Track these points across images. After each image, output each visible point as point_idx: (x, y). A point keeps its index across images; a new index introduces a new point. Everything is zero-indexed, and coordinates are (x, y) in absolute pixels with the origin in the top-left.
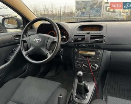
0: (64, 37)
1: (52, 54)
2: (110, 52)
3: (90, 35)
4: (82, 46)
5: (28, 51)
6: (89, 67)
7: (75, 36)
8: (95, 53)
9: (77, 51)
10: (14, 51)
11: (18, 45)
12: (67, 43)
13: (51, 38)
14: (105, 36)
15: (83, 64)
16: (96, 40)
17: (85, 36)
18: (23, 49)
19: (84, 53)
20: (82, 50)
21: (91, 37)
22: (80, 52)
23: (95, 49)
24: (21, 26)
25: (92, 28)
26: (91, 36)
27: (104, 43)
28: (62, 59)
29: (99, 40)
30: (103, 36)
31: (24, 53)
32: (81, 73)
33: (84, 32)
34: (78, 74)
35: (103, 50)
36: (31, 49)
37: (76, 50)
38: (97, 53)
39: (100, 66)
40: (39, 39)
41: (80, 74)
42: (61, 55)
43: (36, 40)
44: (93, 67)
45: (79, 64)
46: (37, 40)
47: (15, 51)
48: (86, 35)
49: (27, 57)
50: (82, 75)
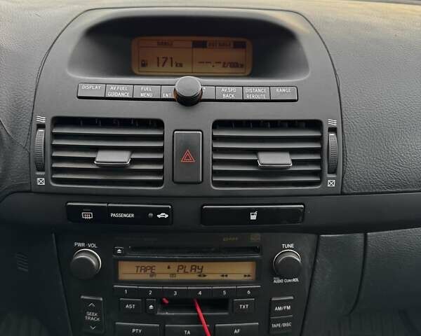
8: (259, 264)
14: (333, 123)
17: (159, 124)
19: (164, 272)
21: (215, 139)
22: (129, 271)
23: (255, 238)
25: (197, 45)
26: (218, 124)
27: (331, 183)
29: (284, 159)
33: (146, 86)
37: (90, 255)
38: (269, 269)
48: (172, 117)
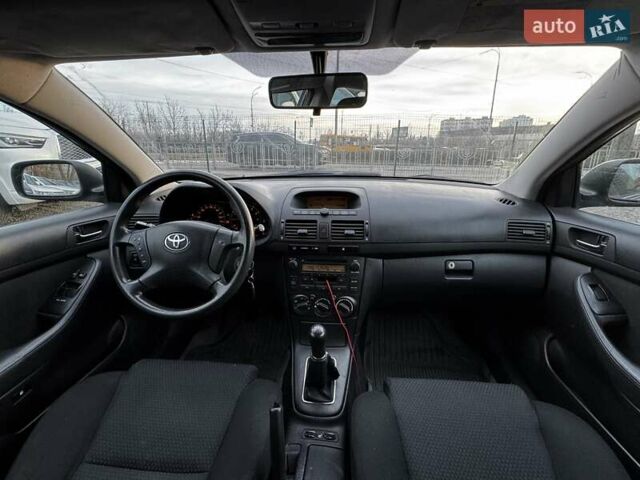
0: (262, 228)
1: (230, 285)
2: (380, 261)
3: (329, 220)
4: (310, 251)
5: (141, 279)
6: (332, 307)
7: (288, 221)
8: (346, 267)
9: (296, 263)
10: (77, 281)
11: (89, 256)
12: (266, 243)
13: (222, 234)
14: (367, 221)
15: (315, 299)
16: (346, 232)
17: (315, 221)
18: (122, 273)
19: (317, 268)
20: (311, 261)
21: (332, 226)
22: (306, 268)
23: (345, 258)
24: (94, 190)
26: (333, 222)
27: (367, 239)
28: (254, 292)
29: (353, 232)
30: (362, 222)
31: (127, 285)
32: (319, 329)
33: (313, 211)
34: (312, 335)
35: (363, 259)
36: (153, 270)
37: (294, 261)
38: (349, 268)
39: (359, 300)
40: (181, 238)
41: (318, 334)
42: (251, 280)
43: (170, 244)
44: (342, 304)
45: (304, 301)
46: (174, 241)
47: (83, 278)
48: (320, 220)
49: (139, 300)
50: (323, 335)
